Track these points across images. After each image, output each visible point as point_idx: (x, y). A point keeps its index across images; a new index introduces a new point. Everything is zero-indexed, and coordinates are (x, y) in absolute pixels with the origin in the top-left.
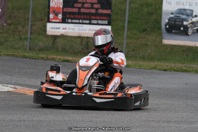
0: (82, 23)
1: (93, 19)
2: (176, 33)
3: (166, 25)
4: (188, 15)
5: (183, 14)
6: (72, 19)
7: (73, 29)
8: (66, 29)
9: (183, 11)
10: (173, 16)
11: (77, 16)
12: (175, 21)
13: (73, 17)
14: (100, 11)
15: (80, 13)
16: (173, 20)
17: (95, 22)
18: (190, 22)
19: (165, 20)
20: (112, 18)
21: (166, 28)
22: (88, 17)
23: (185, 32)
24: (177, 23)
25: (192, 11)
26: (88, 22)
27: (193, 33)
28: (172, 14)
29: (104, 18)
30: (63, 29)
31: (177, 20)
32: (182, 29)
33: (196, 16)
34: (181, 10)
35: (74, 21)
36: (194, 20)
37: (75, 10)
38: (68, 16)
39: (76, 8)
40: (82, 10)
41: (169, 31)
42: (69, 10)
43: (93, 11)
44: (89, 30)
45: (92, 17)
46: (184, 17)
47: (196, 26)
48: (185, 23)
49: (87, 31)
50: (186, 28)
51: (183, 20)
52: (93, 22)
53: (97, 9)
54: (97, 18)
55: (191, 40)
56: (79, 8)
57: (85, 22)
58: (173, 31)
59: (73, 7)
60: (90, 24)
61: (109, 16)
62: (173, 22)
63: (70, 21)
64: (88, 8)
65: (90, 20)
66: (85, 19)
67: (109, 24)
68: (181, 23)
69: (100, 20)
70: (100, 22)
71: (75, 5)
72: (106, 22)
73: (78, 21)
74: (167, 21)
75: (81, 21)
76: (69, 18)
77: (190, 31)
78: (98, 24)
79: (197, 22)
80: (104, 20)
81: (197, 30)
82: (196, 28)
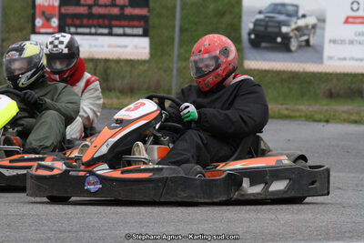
0: (96, 34)
1: (116, 26)
2: (267, 49)
3: (249, 34)
4: (289, 15)
5: (280, 13)
6: (76, 26)
9: (279, 8)
10: (261, 16)
11: (85, 21)
12: (266, 27)
13: (78, 22)
14: (128, 11)
15: (90, 16)
16: (263, 23)
17: (120, 31)
18: (294, 26)
19: (247, 25)
20: (151, 22)
21: (251, 40)
22: (106, 22)
23: (285, 46)
24: (270, 29)
25: (297, 6)
26: (106, 31)
27: (300, 47)
28: (260, 12)
29: (136, 23)
31: (270, 24)
32: (279, 40)
33: (304, 16)
34: (276, 5)
35: (80, 30)
36: (301, 23)
37: (82, 10)
38: (69, 21)
39: (83, 5)
40: (96, 10)
41: (255, 44)
42: (72, 10)
43: (116, 11)
44: (110, 46)
45: (114, 23)
46: (282, 18)
47: (304, 35)
48: (284, 29)
49: (106, 49)
50: (286, 38)
51: (280, 24)
52: (116, 30)
53: (122, 7)
54: (123, 23)
55: (295, 61)
56: (90, 7)
57: (101, 31)
58: (263, 45)
59: (78, 4)
60: (110, 34)
61: (144, 19)
62: (262, 29)
63: (73, 30)
64: (106, 6)
65: (110, 27)
66: (101, 26)
67: (145, 34)
68: (276, 30)
69: (129, 26)
70: (128, 31)
71: (82, 1)
72: (140, 31)
73: (87, 30)
74: (251, 26)
75: (93, 30)
76: (72, 25)
77: (294, 45)
78: (125, 35)
79: (307, 27)
80: (137, 27)
81: (307, 42)
82: (305, 38)
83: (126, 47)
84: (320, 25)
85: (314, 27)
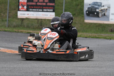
0: (38, 11)
1: (45, 9)
3: (86, 12)
4: (99, 6)
5: (96, 5)
6: (32, 9)
7: (33, 15)
8: (29, 14)
9: (96, 3)
10: (90, 6)
11: (35, 7)
12: (92, 9)
13: (32, 7)
14: (48, 4)
15: (36, 5)
16: (90, 8)
17: (46, 10)
18: (100, 9)
19: (86, 9)
20: (55, 8)
21: (86, 13)
22: (42, 7)
23: (97, 16)
24: (93, 10)
25: (101, 3)
26: (41, 10)
27: (102, 16)
28: (90, 5)
29: (51, 8)
30: (27, 14)
31: (93, 8)
32: (96, 13)
33: (103, 6)
35: (33, 10)
36: (103, 8)
37: (34, 4)
38: (30, 7)
39: (34, 2)
40: (38, 4)
41: (88, 15)
42: (31, 3)
43: (44, 4)
44: (42, 15)
45: (44, 8)
46: (97, 7)
47: (103, 12)
48: (97, 10)
49: (41, 16)
50: (98, 13)
51: (96, 8)
52: (44, 10)
53: (46, 3)
54: (47, 8)
55: (100, 20)
56: (36, 3)
58: (91, 15)
59: (33, 2)
60: (43, 11)
61: (53, 6)
62: (90, 10)
63: (31, 10)
64: (41, 2)
65: (43, 9)
66: (40, 9)
67: (54, 11)
68: (95, 10)
69: (49, 9)
70: (48, 10)
72: (52, 10)
73: (35, 10)
74: (87, 9)
75: (37, 10)
76: (31, 8)
77: (100, 15)
78: (47, 11)
79: (104, 9)
80: (51, 9)
81: (104, 14)
82: (104, 13)
83: (47, 15)
84: (108, 9)
85: (107, 9)
